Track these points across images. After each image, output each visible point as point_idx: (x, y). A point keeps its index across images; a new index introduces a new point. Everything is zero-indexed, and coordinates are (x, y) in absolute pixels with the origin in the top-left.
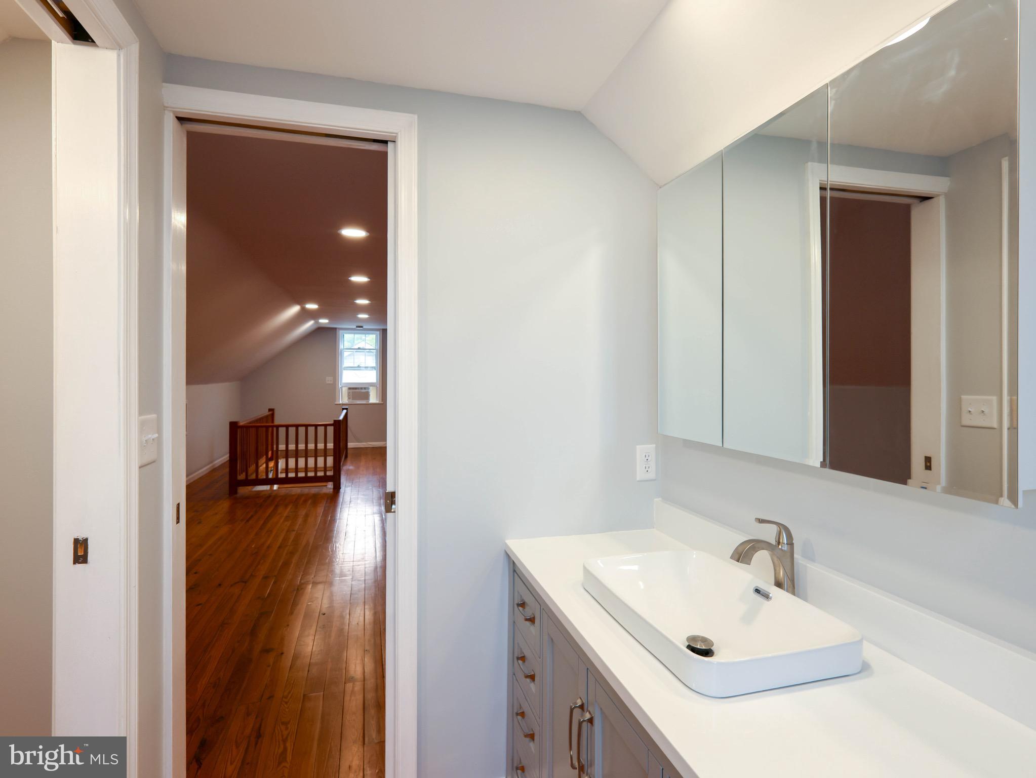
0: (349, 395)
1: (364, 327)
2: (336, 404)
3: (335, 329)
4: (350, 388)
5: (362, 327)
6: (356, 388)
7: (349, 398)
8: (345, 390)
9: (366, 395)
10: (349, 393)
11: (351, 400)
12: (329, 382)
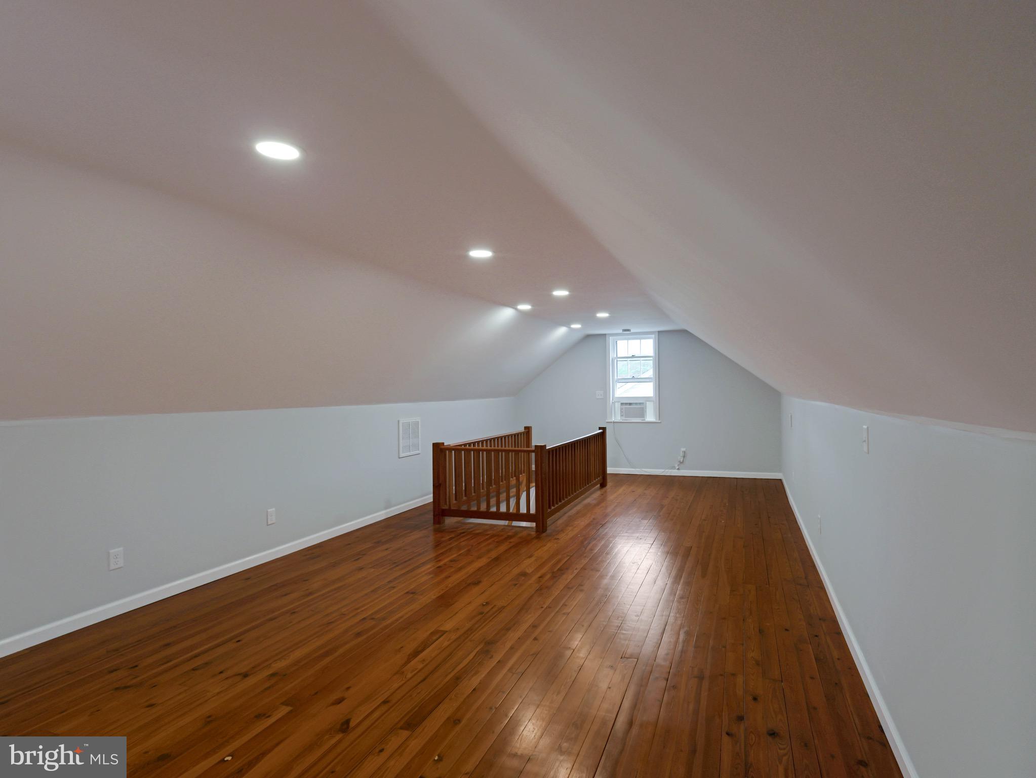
0: (621, 412)
1: (632, 331)
2: (607, 422)
3: (605, 335)
4: (622, 404)
5: (628, 330)
6: (630, 404)
7: (622, 416)
8: (618, 405)
9: (642, 413)
10: (621, 409)
11: (623, 418)
12: (600, 397)
